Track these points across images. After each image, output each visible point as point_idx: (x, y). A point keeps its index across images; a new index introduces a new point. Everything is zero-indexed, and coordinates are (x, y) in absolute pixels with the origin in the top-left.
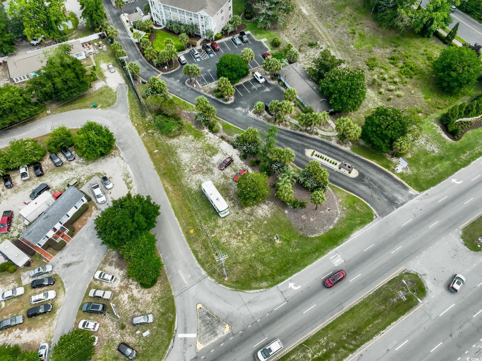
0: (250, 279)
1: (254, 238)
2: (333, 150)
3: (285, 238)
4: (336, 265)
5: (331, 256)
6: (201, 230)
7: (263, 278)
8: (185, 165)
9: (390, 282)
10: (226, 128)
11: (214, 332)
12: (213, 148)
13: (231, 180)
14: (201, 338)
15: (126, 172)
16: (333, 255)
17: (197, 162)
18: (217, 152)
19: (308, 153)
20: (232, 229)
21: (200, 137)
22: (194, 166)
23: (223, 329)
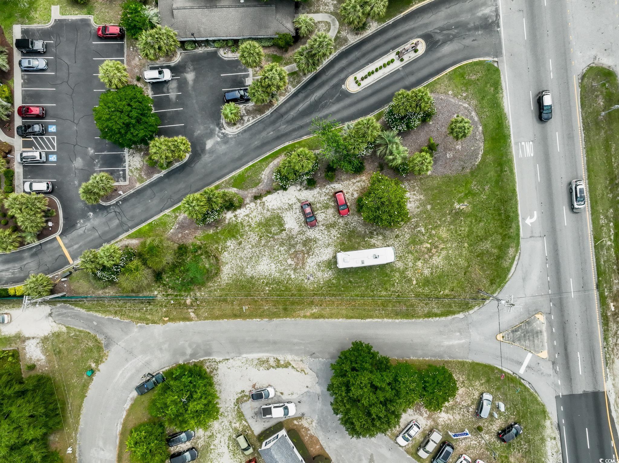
0: (495, 265)
1: (443, 233)
2: (366, 48)
3: (463, 194)
4: (532, 155)
5: (518, 154)
6: (400, 294)
7: (503, 249)
8: (281, 273)
9: (583, 105)
10: (239, 182)
11: (537, 333)
12: (268, 220)
13: (340, 220)
14: (536, 350)
15: (255, 362)
16: (518, 149)
17: (284, 255)
18: (280, 217)
19: (350, 86)
20: (416, 254)
21: (238, 230)
22: (290, 261)
23: (538, 322)
